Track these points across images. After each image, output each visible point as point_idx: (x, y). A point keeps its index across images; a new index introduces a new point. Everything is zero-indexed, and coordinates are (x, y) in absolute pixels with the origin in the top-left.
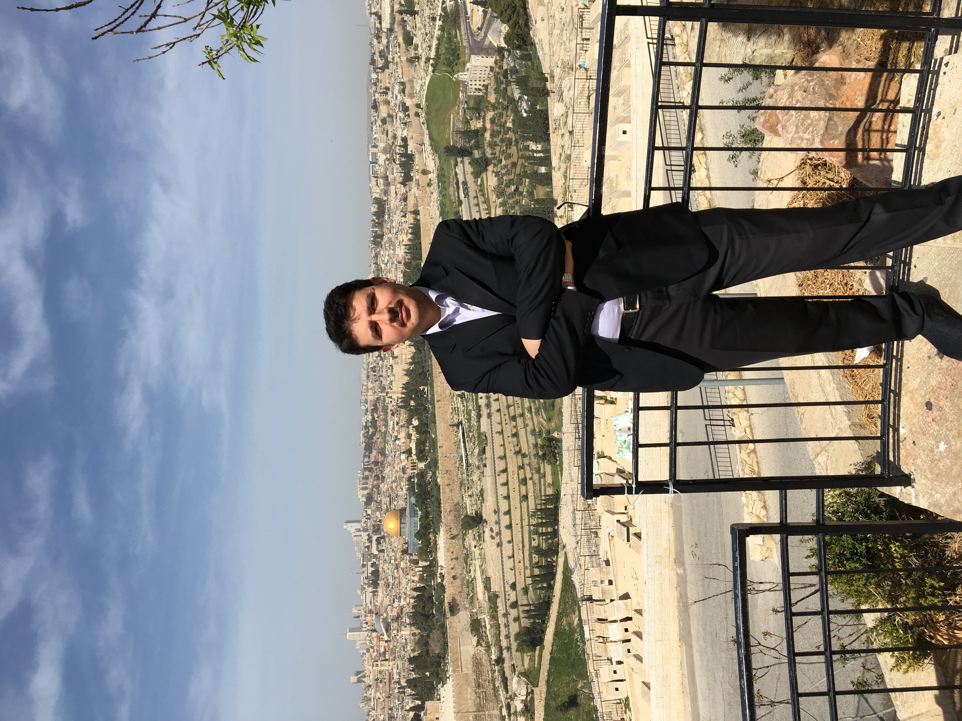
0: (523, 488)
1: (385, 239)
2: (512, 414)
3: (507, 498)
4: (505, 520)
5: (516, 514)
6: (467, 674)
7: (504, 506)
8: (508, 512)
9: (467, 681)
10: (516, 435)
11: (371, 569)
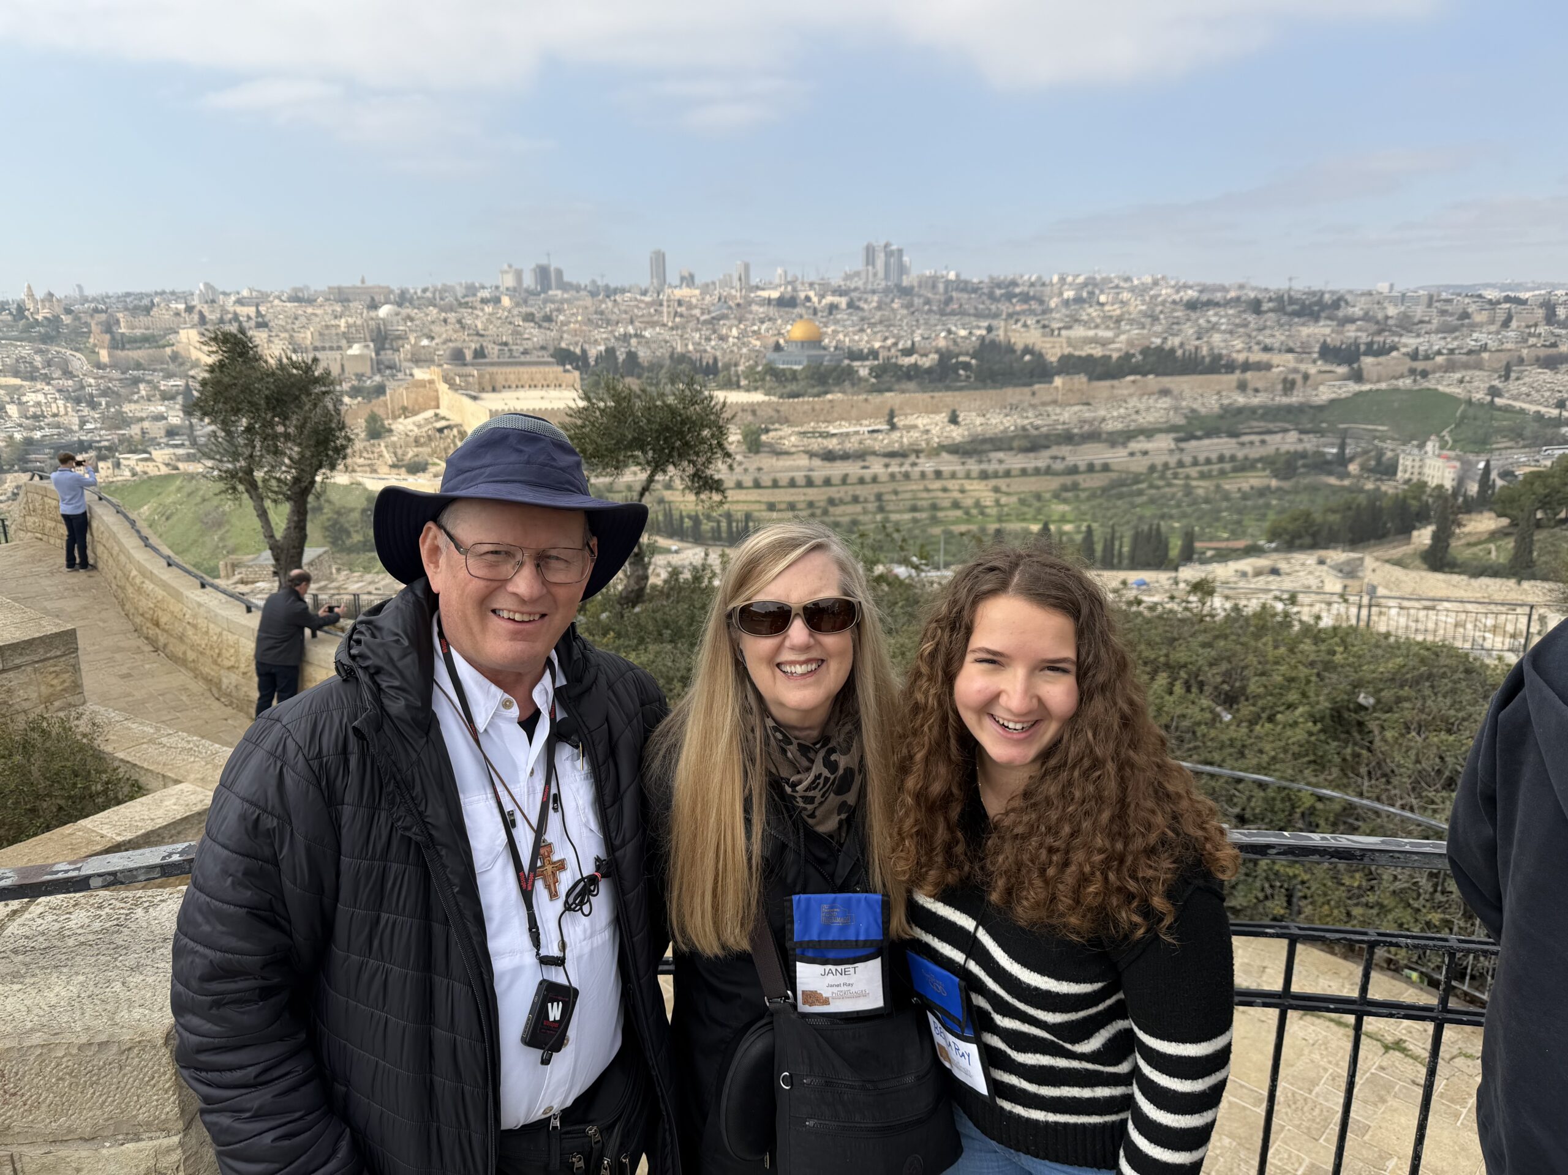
0: (783, 506)
1: (1251, 318)
2: (886, 497)
3: (775, 484)
4: (748, 481)
5: (754, 495)
7: (766, 480)
8: (757, 485)
10: (856, 500)
11: (802, 295)
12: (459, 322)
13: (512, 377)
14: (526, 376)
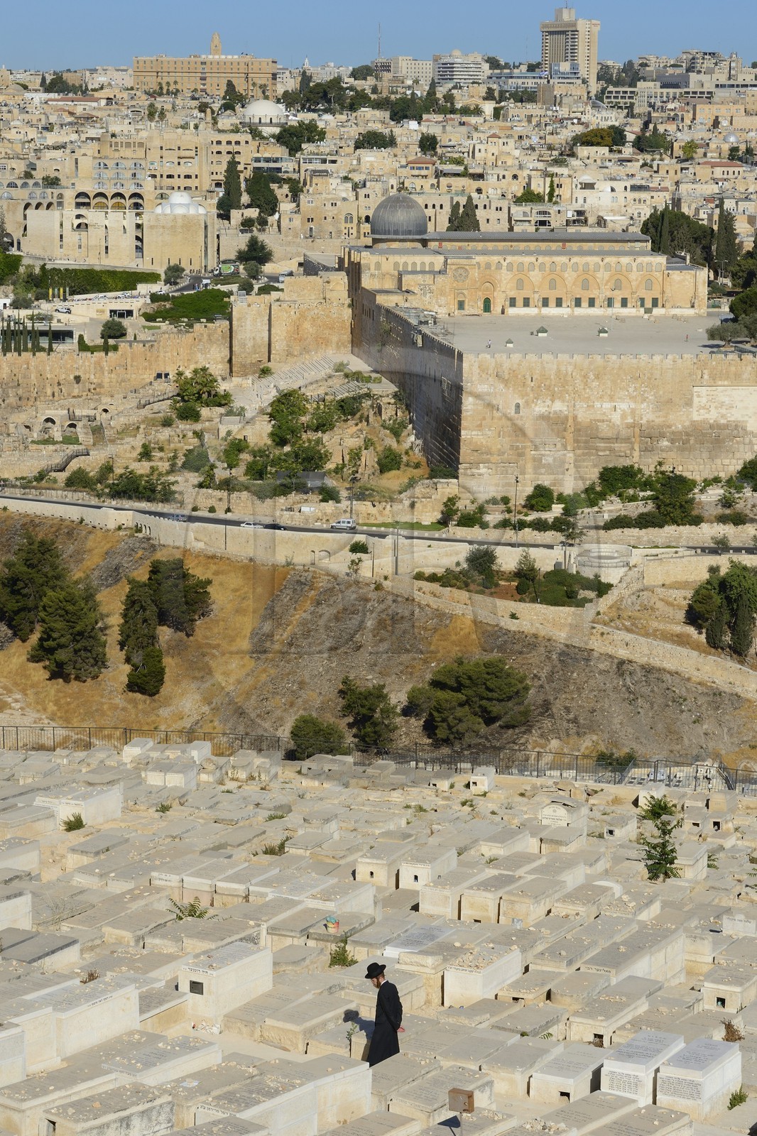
6: (689, 403)
9: (670, 401)
12: (428, 144)
13: (535, 276)
14: (570, 276)
